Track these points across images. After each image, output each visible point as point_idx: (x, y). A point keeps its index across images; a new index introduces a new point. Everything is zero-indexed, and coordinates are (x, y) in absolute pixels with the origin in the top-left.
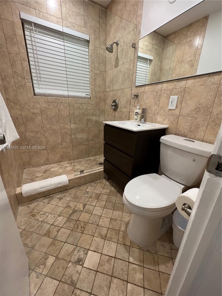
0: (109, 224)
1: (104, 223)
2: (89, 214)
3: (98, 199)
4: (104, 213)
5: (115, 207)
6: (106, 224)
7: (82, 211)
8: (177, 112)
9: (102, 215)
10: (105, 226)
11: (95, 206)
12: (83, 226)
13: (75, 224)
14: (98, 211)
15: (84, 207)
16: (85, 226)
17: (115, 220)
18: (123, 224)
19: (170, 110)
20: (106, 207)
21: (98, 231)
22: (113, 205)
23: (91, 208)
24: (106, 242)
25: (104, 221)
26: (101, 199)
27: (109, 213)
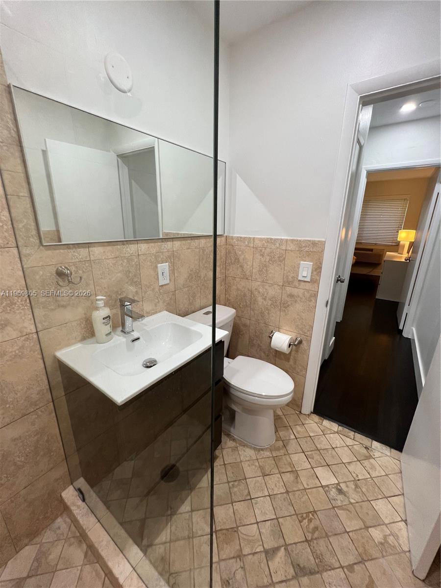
0: (274, 475)
1: (278, 484)
2: (282, 524)
3: (235, 530)
4: (261, 492)
5: (239, 479)
6: (278, 479)
7: (286, 546)
8: (171, 287)
9: (267, 494)
10: (281, 480)
11: (257, 523)
12: (307, 520)
13: (316, 539)
14: (264, 509)
15: (275, 550)
16: (305, 515)
17: (263, 469)
18: (261, 455)
19: (162, 286)
20: (247, 496)
21: (296, 487)
22: (236, 483)
23: (266, 529)
24: (298, 467)
25: (274, 485)
26: (233, 519)
27: (255, 484)
